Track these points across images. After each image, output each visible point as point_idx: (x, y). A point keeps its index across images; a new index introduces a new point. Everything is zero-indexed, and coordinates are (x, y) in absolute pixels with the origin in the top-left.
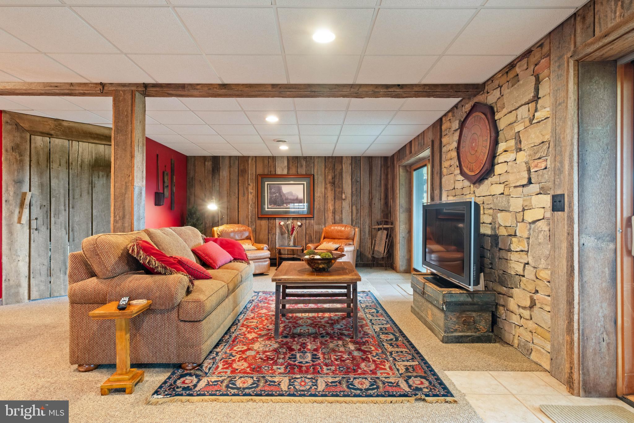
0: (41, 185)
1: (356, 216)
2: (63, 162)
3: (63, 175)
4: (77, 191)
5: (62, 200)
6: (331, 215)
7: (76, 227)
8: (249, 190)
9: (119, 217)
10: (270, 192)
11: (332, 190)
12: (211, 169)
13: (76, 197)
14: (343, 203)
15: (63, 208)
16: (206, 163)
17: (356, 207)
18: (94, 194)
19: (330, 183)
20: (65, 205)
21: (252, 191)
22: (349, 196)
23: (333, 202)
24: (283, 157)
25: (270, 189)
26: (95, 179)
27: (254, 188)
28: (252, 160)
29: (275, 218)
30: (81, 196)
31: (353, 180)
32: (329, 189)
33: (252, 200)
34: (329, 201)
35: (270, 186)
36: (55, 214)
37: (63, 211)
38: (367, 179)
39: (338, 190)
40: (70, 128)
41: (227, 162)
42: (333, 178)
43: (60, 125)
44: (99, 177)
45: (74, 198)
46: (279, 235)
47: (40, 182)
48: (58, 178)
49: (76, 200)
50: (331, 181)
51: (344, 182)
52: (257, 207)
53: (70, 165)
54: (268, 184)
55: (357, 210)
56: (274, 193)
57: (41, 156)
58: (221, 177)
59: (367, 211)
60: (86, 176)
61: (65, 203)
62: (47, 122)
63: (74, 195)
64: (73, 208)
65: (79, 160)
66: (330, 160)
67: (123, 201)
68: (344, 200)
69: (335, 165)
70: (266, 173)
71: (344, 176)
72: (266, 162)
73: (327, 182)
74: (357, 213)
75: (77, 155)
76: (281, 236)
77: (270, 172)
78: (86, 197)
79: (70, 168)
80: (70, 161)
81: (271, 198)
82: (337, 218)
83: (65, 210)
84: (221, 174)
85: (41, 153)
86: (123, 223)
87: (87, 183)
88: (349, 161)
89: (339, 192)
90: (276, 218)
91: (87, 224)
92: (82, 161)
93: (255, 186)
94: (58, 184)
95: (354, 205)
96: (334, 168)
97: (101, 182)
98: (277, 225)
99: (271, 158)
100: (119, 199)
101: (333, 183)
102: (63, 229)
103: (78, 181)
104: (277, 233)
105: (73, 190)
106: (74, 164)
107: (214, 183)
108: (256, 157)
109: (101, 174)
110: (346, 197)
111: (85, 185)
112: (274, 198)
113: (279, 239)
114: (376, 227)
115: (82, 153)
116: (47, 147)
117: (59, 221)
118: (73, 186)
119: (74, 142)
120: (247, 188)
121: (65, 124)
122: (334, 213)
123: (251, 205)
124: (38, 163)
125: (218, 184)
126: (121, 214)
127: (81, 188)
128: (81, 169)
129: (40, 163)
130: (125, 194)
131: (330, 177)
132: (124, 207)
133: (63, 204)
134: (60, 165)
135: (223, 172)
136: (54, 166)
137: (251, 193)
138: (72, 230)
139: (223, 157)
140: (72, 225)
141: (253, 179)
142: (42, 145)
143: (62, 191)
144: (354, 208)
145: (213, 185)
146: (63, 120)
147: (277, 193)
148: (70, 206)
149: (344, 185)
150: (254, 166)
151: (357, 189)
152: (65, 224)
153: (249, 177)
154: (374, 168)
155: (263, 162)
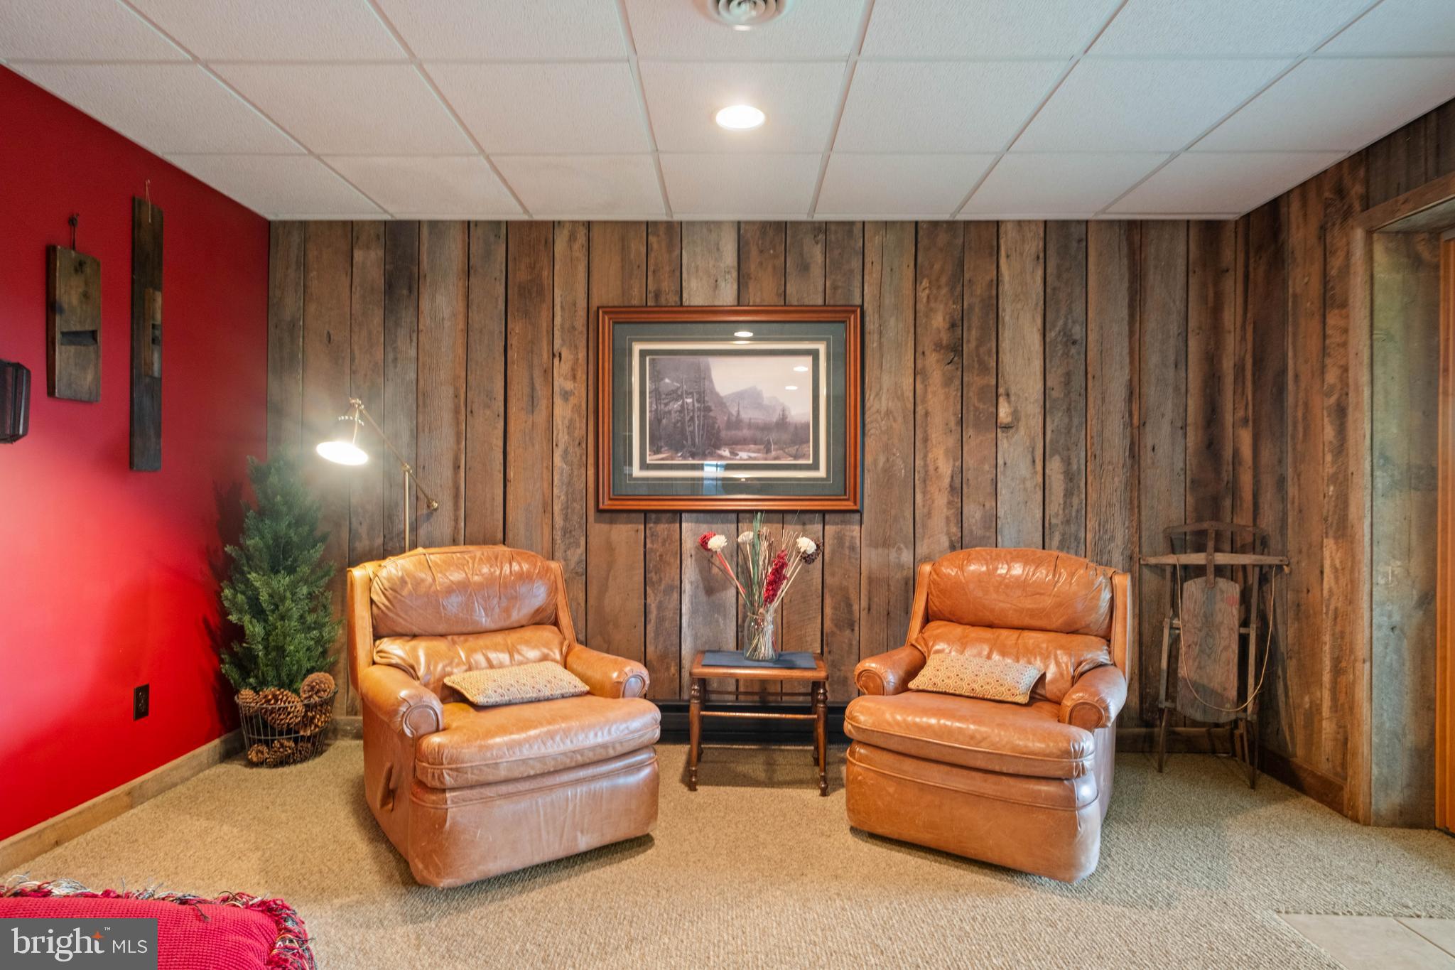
1: (1067, 505)
6: (941, 500)
8: (561, 382)
10: (657, 393)
11: (947, 382)
12: (381, 283)
14: (1004, 444)
16: (358, 255)
17: (1067, 462)
19: (938, 346)
21: (569, 385)
22: (1032, 409)
23: (952, 441)
24: (718, 224)
25: (657, 377)
27: (581, 375)
28: (572, 238)
29: (677, 515)
31: (1051, 335)
32: (936, 377)
33: (571, 428)
34: (936, 434)
35: (652, 361)
38: (1119, 330)
39: (976, 381)
41: (453, 250)
42: (953, 326)
46: (694, 596)
50: (945, 337)
51: (1005, 345)
52: (591, 460)
54: (643, 354)
55: (1069, 476)
56: (675, 395)
58: (426, 321)
59: (1116, 481)
66: (942, 238)
68: (1007, 427)
69: (961, 264)
70: (635, 302)
71: (1007, 316)
72: (637, 247)
73: (927, 343)
74: (1068, 494)
76: (703, 597)
77: (657, 296)
81: (657, 420)
82: (974, 513)
84: (425, 304)
88: (1033, 246)
89: (982, 391)
90: (681, 512)
93: (582, 355)
95: (1055, 452)
96: (958, 278)
98: (689, 543)
99: (662, 231)
101: (954, 350)
104: (687, 587)
107: (395, 349)
108: (589, 225)
110: (1015, 414)
112: (675, 416)
113: (694, 612)
114: (1171, 559)
120: (548, 373)
122: (958, 490)
123: (566, 451)
125: (413, 353)
131: (939, 321)
135: (433, 299)
137: (566, 395)
139: (434, 225)
141: (574, 328)
144: (1055, 465)
145: (390, 356)
147: (690, 394)
149: (1006, 358)
150: (582, 268)
151: (1068, 375)
153: (558, 320)
154: (1153, 278)
155: (624, 249)
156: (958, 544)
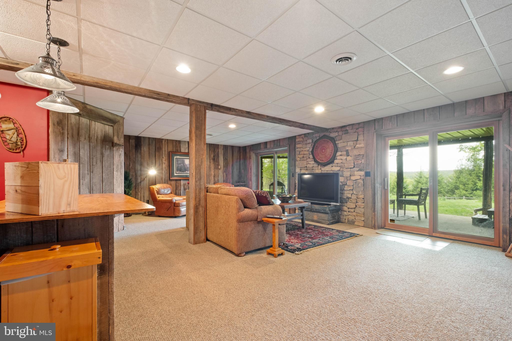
0: (75, 154)
1: (226, 178)
2: (87, 137)
3: (87, 147)
4: (95, 159)
5: (86, 166)
6: (213, 178)
7: (94, 188)
8: (163, 161)
9: (198, 179)
10: (177, 163)
11: (213, 163)
12: (134, 145)
13: (94, 164)
14: (219, 171)
15: (86, 172)
16: (131, 141)
17: (226, 173)
18: (103, 162)
19: (212, 159)
20: (88, 170)
21: (165, 162)
22: (222, 167)
23: (214, 171)
24: (185, 141)
25: (178, 161)
26: (104, 151)
27: (167, 161)
28: (165, 141)
29: (180, 180)
30: (96, 163)
31: (224, 158)
32: (212, 163)
33: (165, 168)
34: (212, 170)
35: (177, 159)
36: (82, 177)
37: (87, 175)
38: (231, 158)
39: (216, 163)
40: (91, 110)
41: (147, 141)
42: (214, 157)
43: (86, 107)
44: (106, 150)
45: (93, 165)
46: (183, 191)
47: (73, 151)
48: (84, 148)
49: (94, 166)
50: (213, 158)
51: (219, 159)
52: (168, 172)
53: (91, 139)
54: (176, 158)
55: (226, 175)
56: (180, 164)
57: (74, 130)
58: (142, 151)
59: (231, 176)
60: (99, 148)
61: (88, 168)
62: (78, 104)
63: (93, 162)
64: (92, 172)
65: (96, 136)
66: (212, 146)
67: (200, 170)
68: (220, 169)
69: (215, 149)
70: (174, 151)
71: (220, 156)
72: (174, 144)
73: (211, 159)
74: (226, 177)
75: (94, 131)
76: (184, 191)
77: (177, 150)
78: (99, 163)
79: (91, 141)
80: (91, 136)
81: (178, 167)
82: (216, 179)
83: (88, 174)
84: (142, 149)
85: (74, 128)
86: (200, 183)
87: (100, 153)
88: (222, 148)
89: (217, 165)
90: (181, 179)
91: (100, 184)
92: (97, 137)
93: (167, 158)
94: (84, 154)
95: (225, 172)
96: (214, 151)
97: (107, 153)
98: (182, 184)
99: (178, 141)
100: (198, 168)
101: (214, 159)
102: (87, 189)
103: (95, 152)
104: (182, 189)
105: (93, 159)
106: (92, 138)
107: (137, 155)
108: (168, 140)
109: (107, 147)
110: (221, 167)
111: (99, 156)
112: (180, 167)
113: (183, 193)
114: (236, 184)
115: (97, 130)
116: (77, 123)
117: (85, 182)
118: (92, 155)
119: (93, 121)
120: (162, 160)
121: (88, 107)
122: (214, 176)
123: (165, 171)
124: (73, 136)
125: (140, 156)
126: (199, 177)
127: (96, 157)
128: (97, 142)
129: (74, 136)
130: (201, 165)
131: (212, 156)
132: (200, 173)
133: (87, 169)
134: (85, 139)
135: (143, 148)
136: (82, 139)
137: (164, 163)
138: (92, 189)
139: (143, 137)
140: (92, 185)
141: (165, 154)
142: (75, 122)
143: (86, 159)
144: (225, 174)
145: (136, 157)
146: (87, 104)
147: (182, 164)
148: (91, 171)
149: (220, 161)
150: (167, 146)
151: (226, 163)
152: (88, 184)
153: (163, 153)
154: (234, 152)
155: (173, 144)
156: (214, 183)
